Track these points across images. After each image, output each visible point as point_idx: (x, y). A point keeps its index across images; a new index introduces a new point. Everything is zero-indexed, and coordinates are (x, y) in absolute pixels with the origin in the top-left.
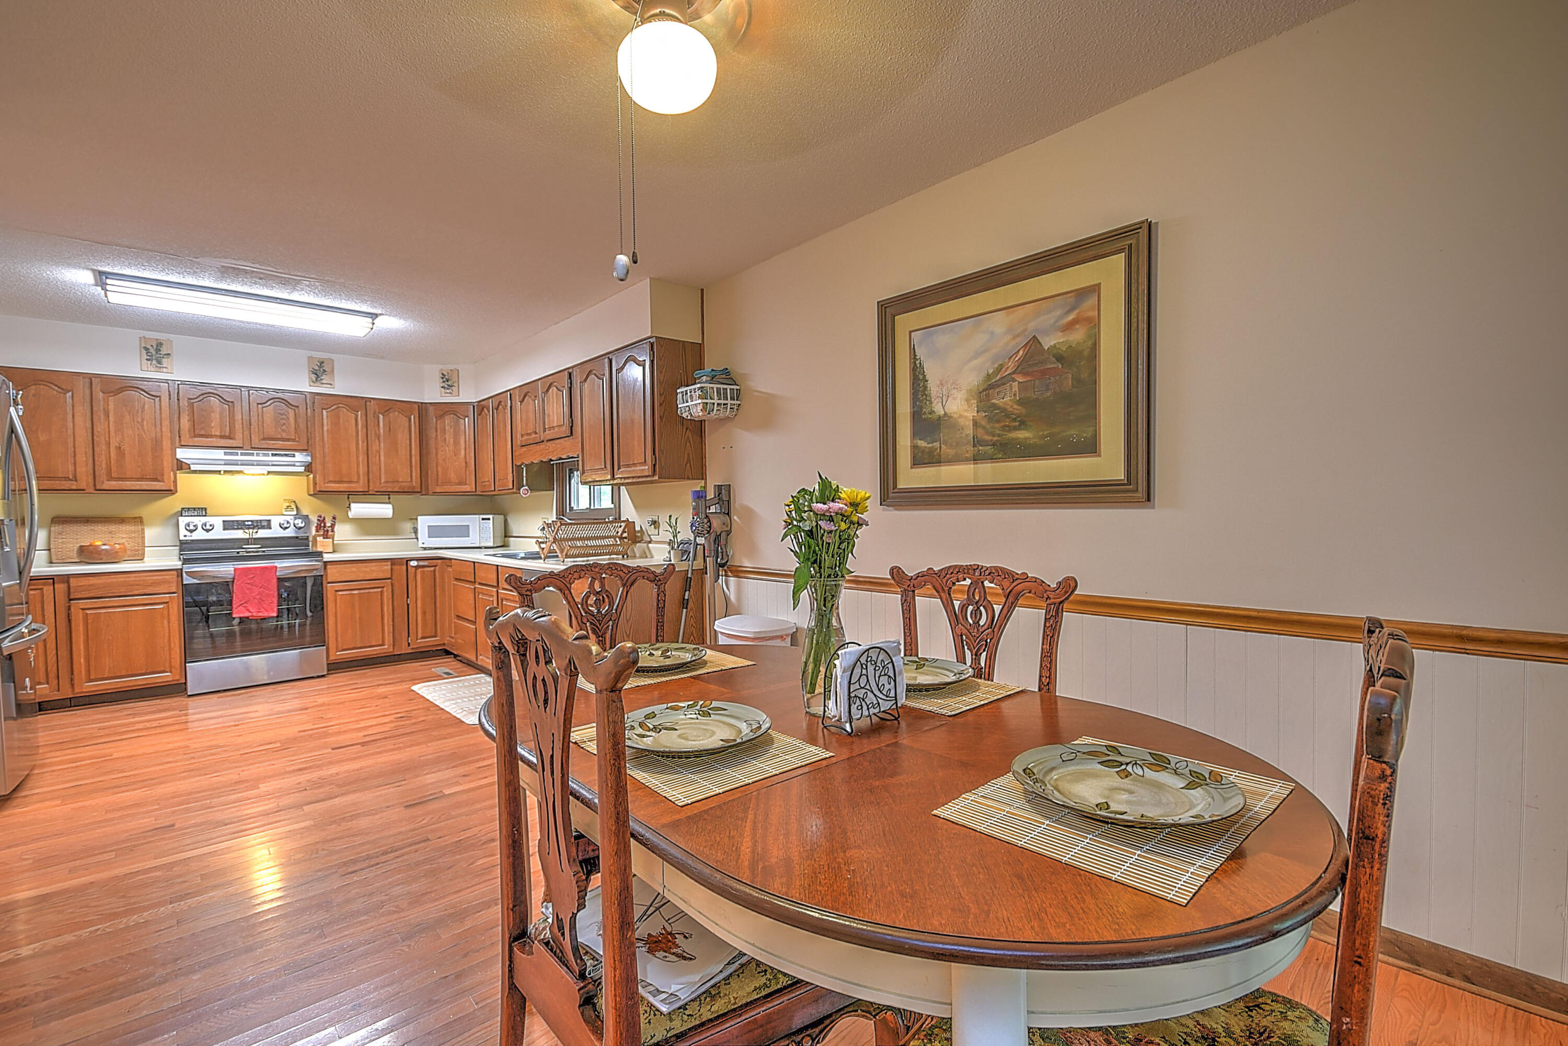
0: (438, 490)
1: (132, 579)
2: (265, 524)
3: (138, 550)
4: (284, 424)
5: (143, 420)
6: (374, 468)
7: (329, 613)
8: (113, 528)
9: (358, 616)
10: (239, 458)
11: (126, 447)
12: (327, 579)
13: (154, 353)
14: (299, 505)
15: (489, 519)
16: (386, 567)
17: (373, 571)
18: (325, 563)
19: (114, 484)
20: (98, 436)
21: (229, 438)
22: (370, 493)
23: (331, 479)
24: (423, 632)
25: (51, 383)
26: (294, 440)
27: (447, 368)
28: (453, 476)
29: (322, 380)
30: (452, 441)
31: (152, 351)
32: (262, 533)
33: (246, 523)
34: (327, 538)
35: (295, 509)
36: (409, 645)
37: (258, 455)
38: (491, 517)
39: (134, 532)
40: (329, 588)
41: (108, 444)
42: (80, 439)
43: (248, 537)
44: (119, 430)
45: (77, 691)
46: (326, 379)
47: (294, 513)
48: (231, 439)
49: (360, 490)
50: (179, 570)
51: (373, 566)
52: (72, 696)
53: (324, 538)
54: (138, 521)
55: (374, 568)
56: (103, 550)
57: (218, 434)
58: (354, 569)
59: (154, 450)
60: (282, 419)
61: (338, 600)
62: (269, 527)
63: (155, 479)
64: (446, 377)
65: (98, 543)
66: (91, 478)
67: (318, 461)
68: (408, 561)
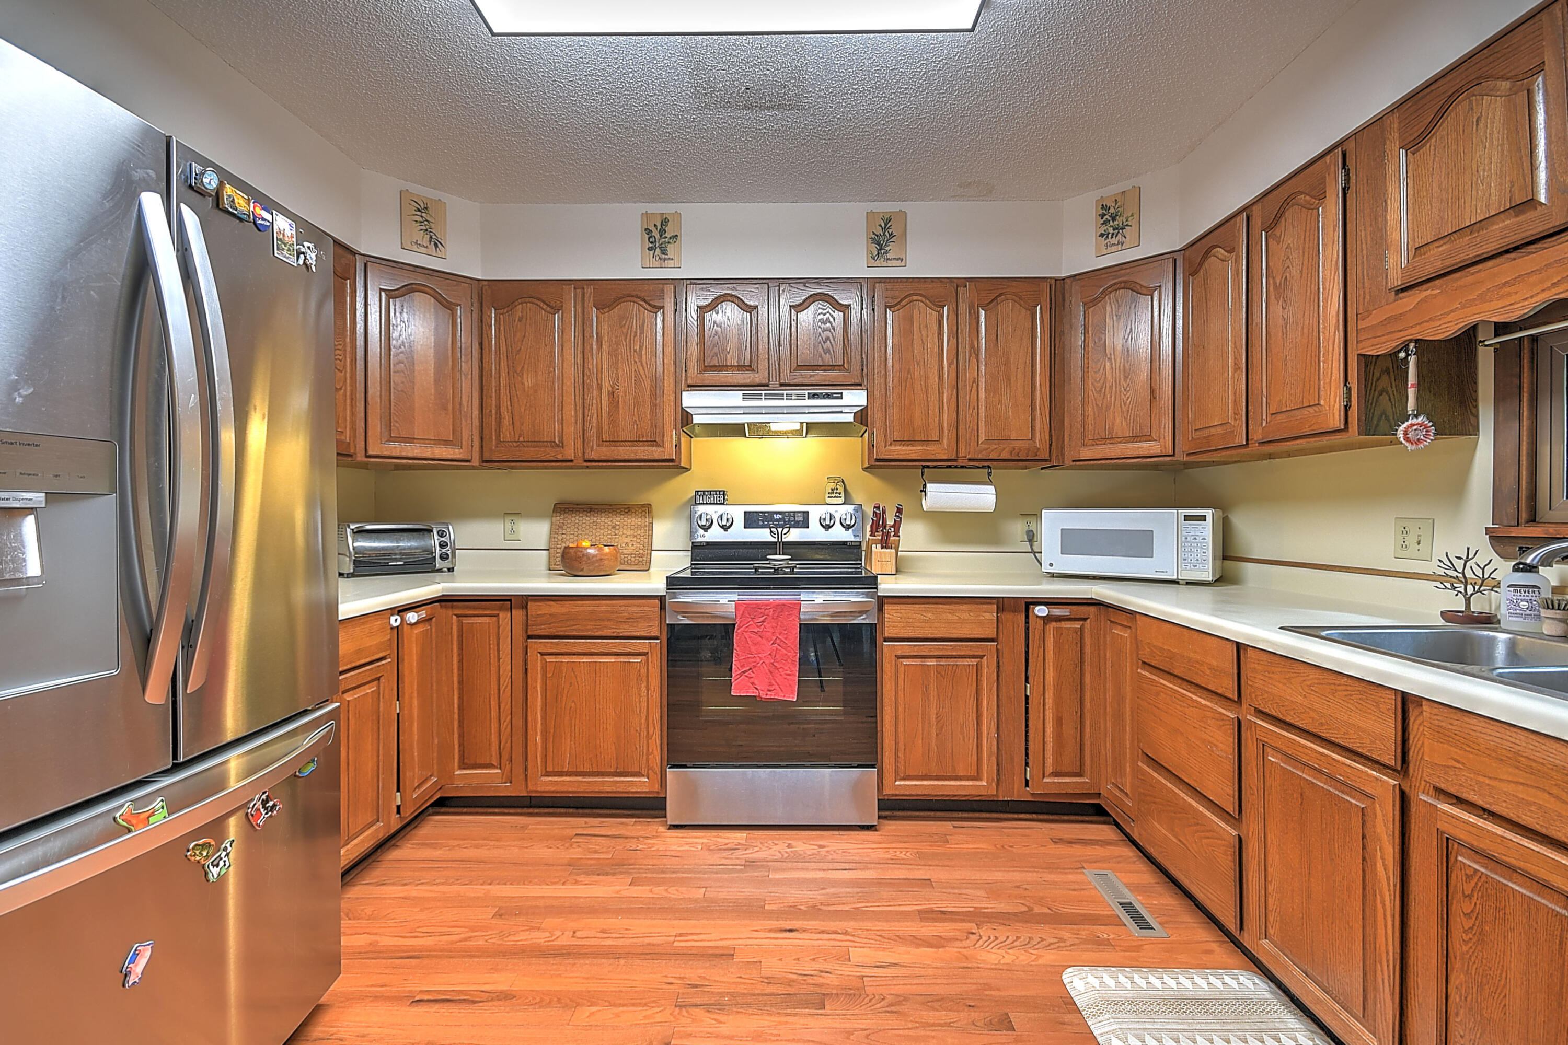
0: (1085, 453)
1: (602, 609)
2: (800, 518)
3: (642, 556)
4: (828, 338)
5: (641, 348)
6: (967, 414)
7: (886, 700)
8: (617, 520)
9: (933, 711)
10: (764, 402)
11: (620, 393)
12: (883, 632)
13: (657, 237)
14: (848, 487)
15: (1203, 518)
16: (988, 616)
17: (963, 621)
18: (882, 601)
19: (605, 452)
20: (588, 377)
21: (749, 368)
22: (960, 463)
23: (897, 436)
24: (1056, 761)
25: (539, 299)
26: (841, 367)
27: (1110, 191)
28: (1120, 423)
29: (886, 253)
31: (656, 234)
32: (795, 535)
34: (886, 548)
35: (842, 495)
36: (1027, 785)
37: (789, 398)
38: (1208, 513)
39: (639, 527)
40: (886, 650)
41: (600, 388)
42: (569, 383)
43: (776, 540)
44: (613, 365)
45: (530, 788)
46: (893, 250)
47: (841, 501)
48: (753, 370)
49: (945, 457)
50: (662, 599)
51: (964, 612)
52: (525, 794)
53: (882, 548)
54: (646, 510)
55: (965, 616)
56: (588, 556)
57: (736, 364)
58: (929, 615)
59: (654, 395)
60: (824, 330)
61: (901, 676)
62: (805, 524)
63: (654, 443)
64: (1112, 210)
65: (586, 544)
66: (580, 442)
67: (877, 403)
68: (1029, 603)
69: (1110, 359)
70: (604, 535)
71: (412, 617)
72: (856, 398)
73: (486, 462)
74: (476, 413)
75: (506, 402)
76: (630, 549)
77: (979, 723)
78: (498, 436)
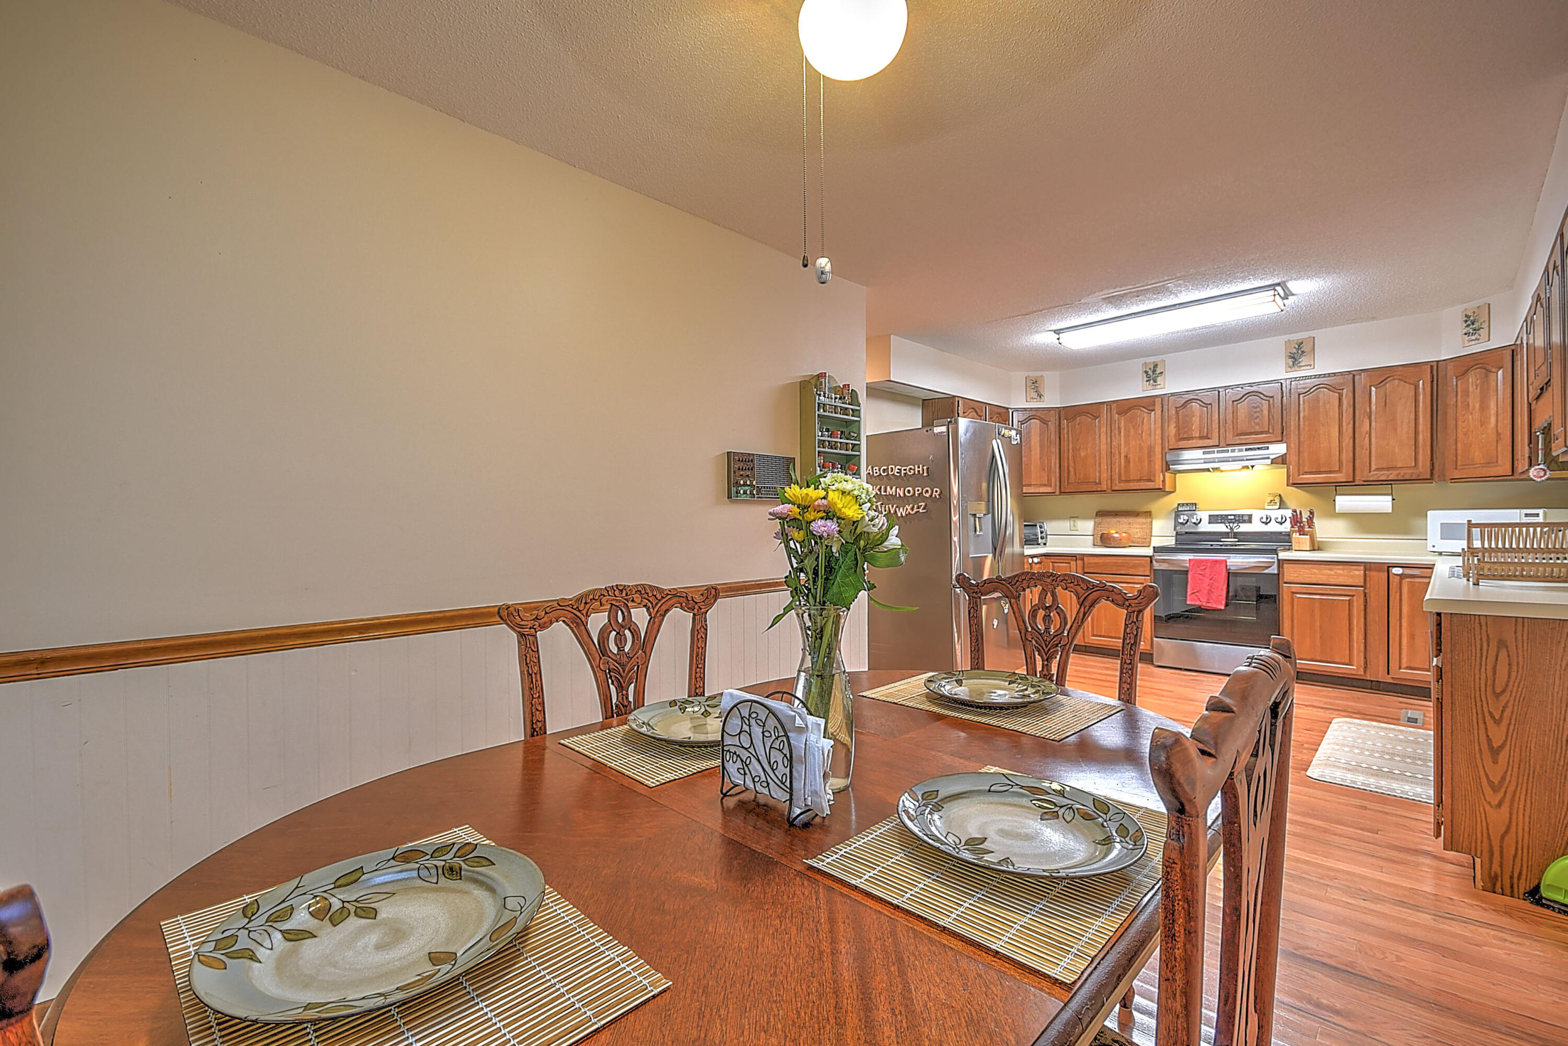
0: (1457, 475)
1: (1120, 561)
2: (1247, 518)
3: (1145, 539)
4: (1258, 417)
5: (1142, 432)
6: (1362, 454)
7: (1285, 616)
8: (1131, 520)
9: (1318, 624)
10: (1216, 455)
11: (1131, 456)
12: (1283, 579)
14: (1283, 499)
15: (1538, 514)
16: (1357, 572)
17: (1339, 575)
18: (1281, 563)
19: (1123, 486)
20: (1114, 449)
21: (1207, 438)
22: (1356, 483)
23: (1306, 469)
24: (1410, 660)
25: (1088, 413)
26: (1268, 432)
27: (1471, 306)
28: (1477, 455)
29: (1300, 362)
30: (1477, 405)
31: (1150, 373)
32: (1244, 528)
33: (1229, 517)
34: (1304, 535)
35: (1278, 504)
37: (1233, 451)
38: (1541, 512)
39: (1144, 524)
40: (1285, 588)
41: (1120, 454)
42: (1103, 452)
43: (1229, 530)
44: (1127, 442)
45: (1086, 641)
46: (1304, 360)
47: (1278, 507)
48: (1209, 438)
49: (1344, 480)
50: (1151, 557)
51: (1339, 570)
52: (1083, 644)
53: (1300, 535)
54: (1149, 514)
55: (1341, 572)
56: (1114, 537)
57: (1198, 435)
58: (1315, 571)
59: (1149, 456)
60: (1255, 412)
61: (1295, 603)
62: (1250, 521)
63: (1150, 480)
64: (1472, 318)
65: (1113, 532)
66: (1109, 481)
67: (1293, 451)
68: (1390, 566)
69: (1472, 413)
70: (1124, 527)
71: (1036, 560)
72: (1279, 449)
73: (1061, 493)
74: (1058, 470)
75: (1071, 464)
76: (1139, 535)
77: (1350, 633)
78: (1068, 479)
